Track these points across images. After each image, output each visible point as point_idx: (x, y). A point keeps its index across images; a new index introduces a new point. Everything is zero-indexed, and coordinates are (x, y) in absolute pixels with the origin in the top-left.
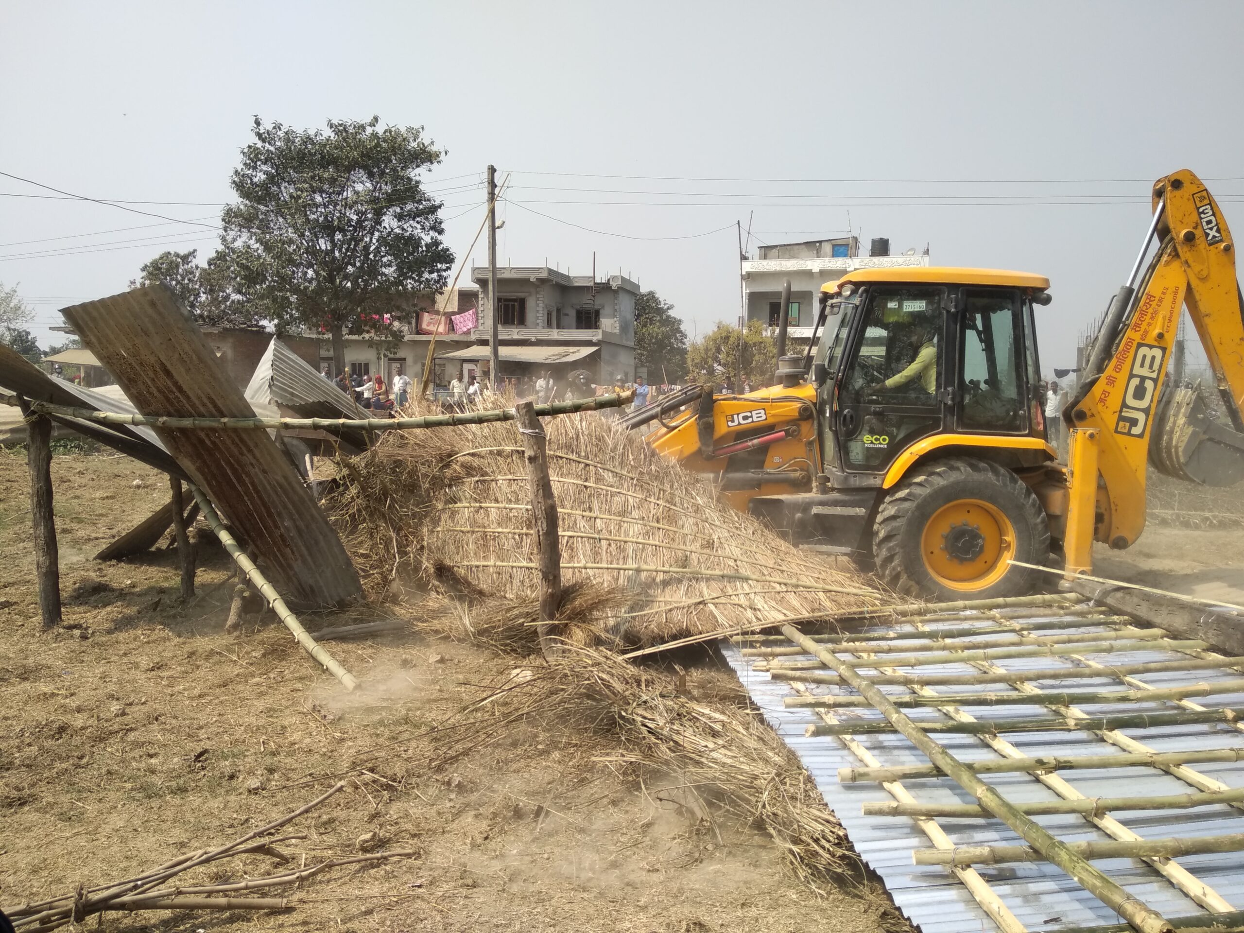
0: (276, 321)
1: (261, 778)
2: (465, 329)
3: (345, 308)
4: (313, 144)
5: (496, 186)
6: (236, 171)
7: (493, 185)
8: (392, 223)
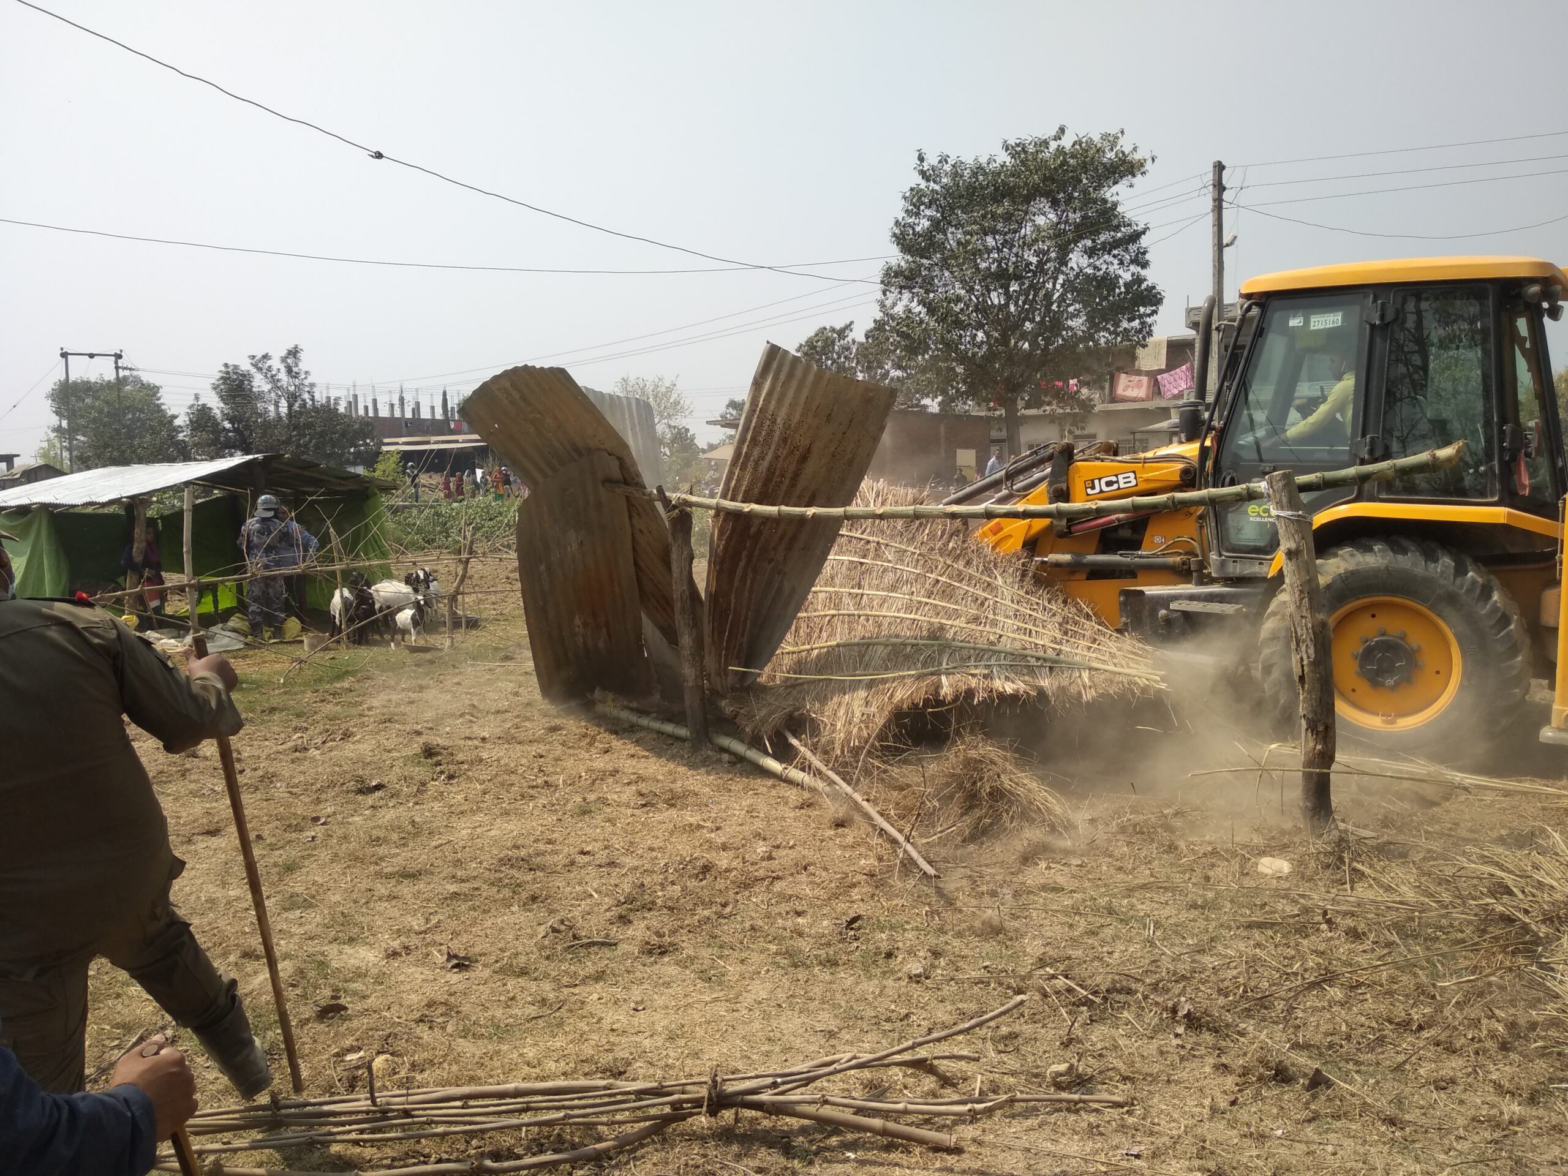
0: (940, 398)
1: (924, 962)
2: (1176, 392)
3: (1021, 376)
4: (985, 174)
5: (1224, 189)
6: (897, 222)
7: (1220, 187)
8: (1081, 260)
